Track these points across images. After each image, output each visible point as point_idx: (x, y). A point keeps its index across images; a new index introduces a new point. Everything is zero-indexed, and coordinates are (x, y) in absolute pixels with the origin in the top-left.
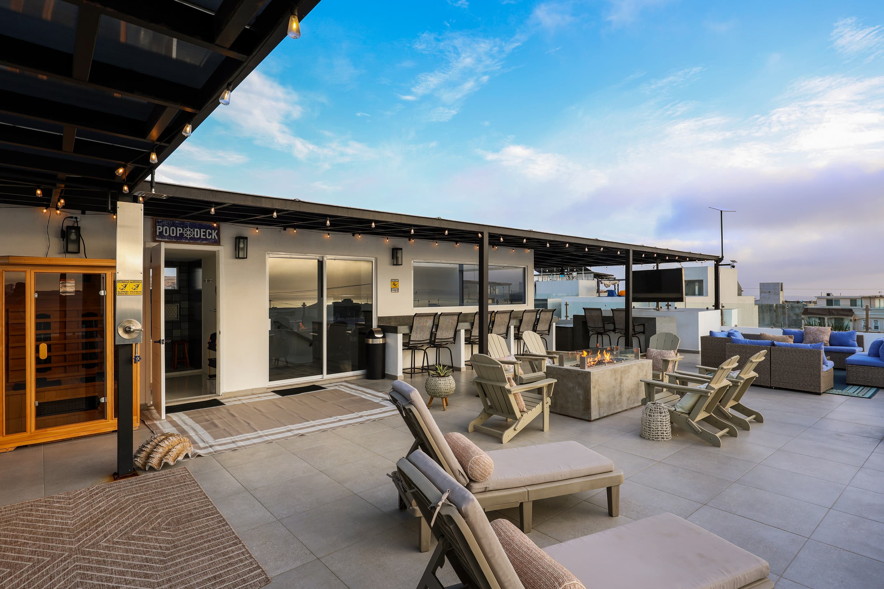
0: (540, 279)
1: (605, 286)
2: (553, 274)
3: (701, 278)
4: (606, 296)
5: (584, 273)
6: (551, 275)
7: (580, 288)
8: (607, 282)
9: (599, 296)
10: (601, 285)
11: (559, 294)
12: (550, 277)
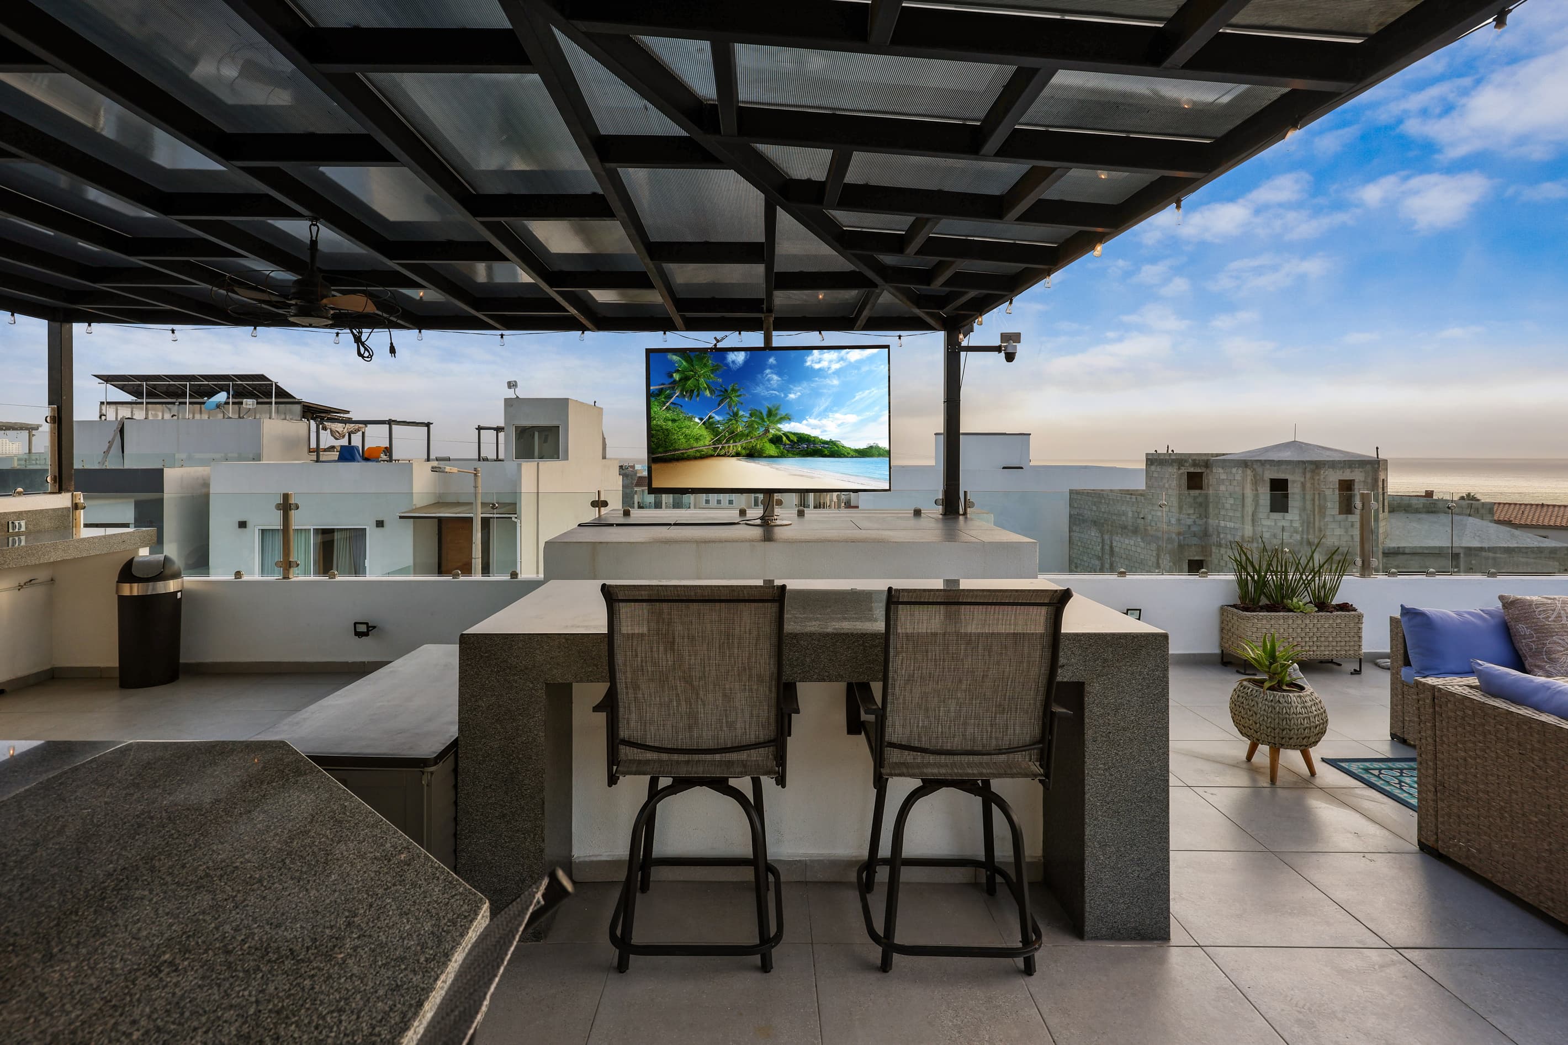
0: (139, 414)
1: (332, 435)
2: (180, 403)
3: (555, 423)
4: (335, 461)
5: (276, 403)
6: (174, 403)
7: (266, 440)
8: (338, 427)
9: (318, 461)
10: (322, 432)
11: (197, 456)
12: (170, 410)
